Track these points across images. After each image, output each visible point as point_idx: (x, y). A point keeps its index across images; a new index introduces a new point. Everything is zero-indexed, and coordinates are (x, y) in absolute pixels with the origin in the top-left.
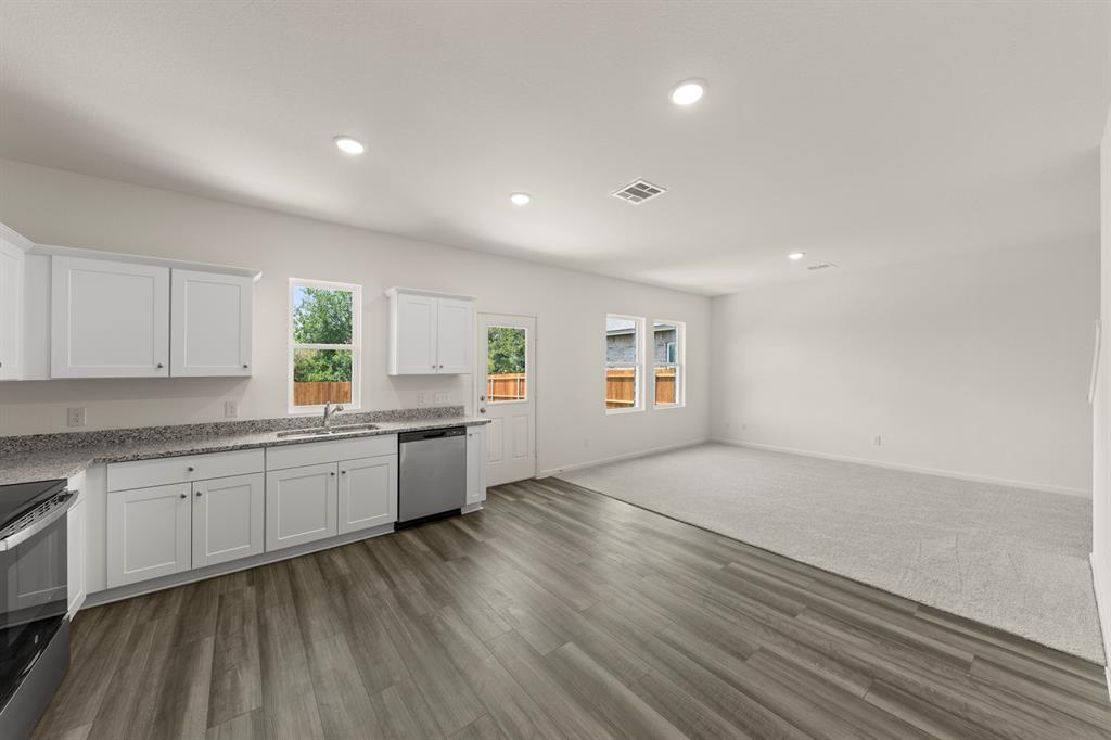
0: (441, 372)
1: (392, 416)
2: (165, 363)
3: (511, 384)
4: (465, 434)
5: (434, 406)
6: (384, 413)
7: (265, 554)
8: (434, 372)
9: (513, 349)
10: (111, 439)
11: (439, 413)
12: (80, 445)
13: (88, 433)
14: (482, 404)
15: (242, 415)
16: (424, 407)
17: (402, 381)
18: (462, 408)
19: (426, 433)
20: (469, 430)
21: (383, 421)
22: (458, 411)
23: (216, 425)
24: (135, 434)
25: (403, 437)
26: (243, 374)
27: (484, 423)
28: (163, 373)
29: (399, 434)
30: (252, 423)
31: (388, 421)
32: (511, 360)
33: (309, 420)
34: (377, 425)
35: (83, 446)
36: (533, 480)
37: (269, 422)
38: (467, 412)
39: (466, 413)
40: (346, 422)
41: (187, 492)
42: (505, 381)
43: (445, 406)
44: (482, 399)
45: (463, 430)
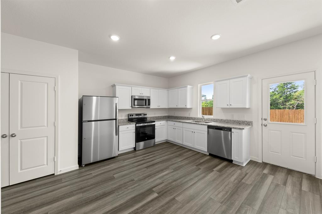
2: (177, 105)
4: (230, 131)
20: (233, 130)
23: (187, 117)
26: (185, 107)
28: (177, 107)
29: (208, 126)
30: (192, 118)
37: (194, 118)
43: (242, 120)
44: (265, 120)
45: (230, 129)
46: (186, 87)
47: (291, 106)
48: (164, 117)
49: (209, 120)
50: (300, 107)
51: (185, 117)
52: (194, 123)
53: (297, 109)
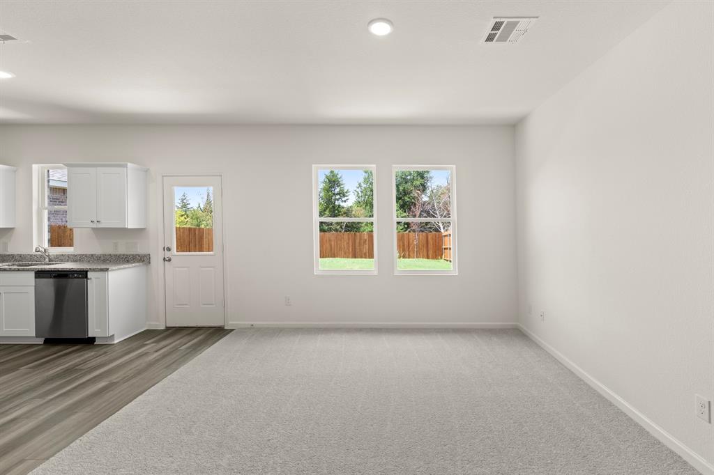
4: (85, 277)
6: (86, 256)
14: (168, 254)
16: (116, 253)
18: (147, 256)
20: (89, 274)
22: (142, 259)
27: (103, 270)
29: (35, 272)
43: (132, 253)
44: (169, 249)
45: (83, 274)
52: (14, 270)
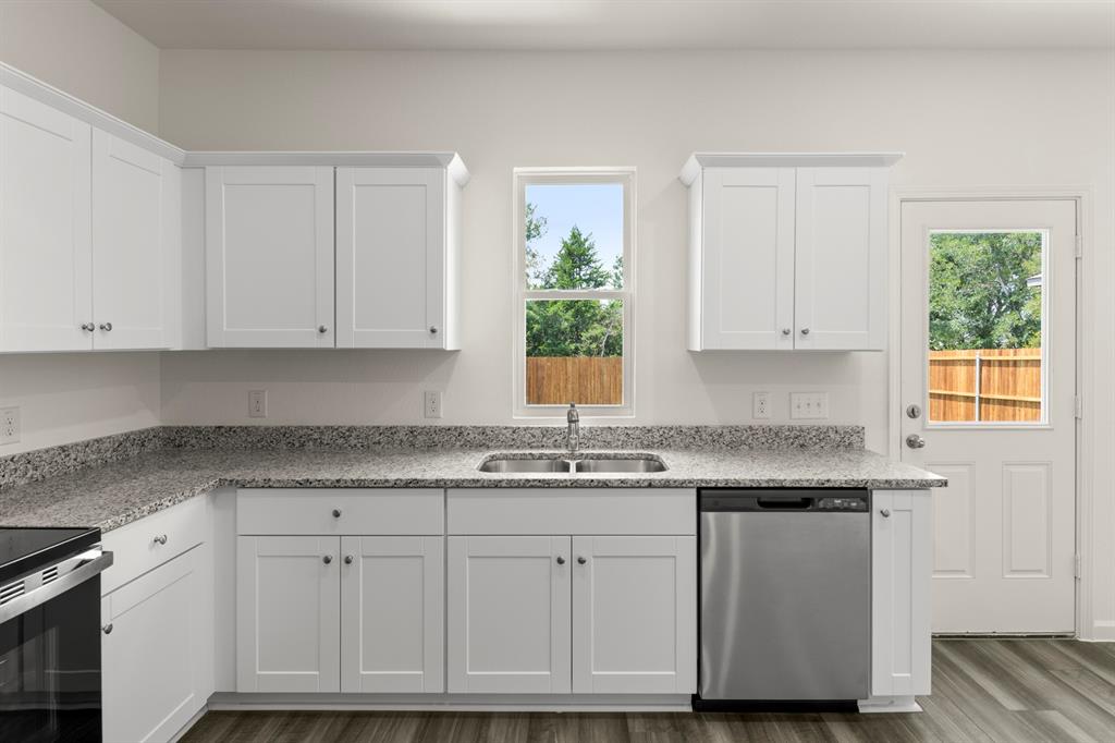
0: (803, 345)
1: (695, 439)
2: (329, 327)
3: (961, 372)
4: (868, 508)
5: (787, 422)
6: (680, 431)
7: (445, 694)
8: (786, 345)
9: (960, 304)
10: (290, 440)
11: (800, 441)
12: (259, 446)
13: (267, 429)
14: (912, 427)
15: (448, 416)
16: (765, 423)
17: (716, 363)
18: (859, 432)
19: (766, 496)
20: (879, 500)
21: (678, 448)
22: (846, 441)
23: (412, 431)
24: (316, 436)
25: (711, 498)
26: (427, 343)
27: (924, 486)
28: (326, 342)
29: (699, 490)
30: (460, 432)
31: (687, 447)
32: (954, 324)
33: (545, 432)
34: (665, 457)
35: (263, 446)
36: (1066, 641)
37: (483, 431)
38: (872, 441)
39: (869, 446)
40: (608, 445)
41: (332, 553)
42: (946, 363)
44: (913, 413)
46: (437, 163)
47: (594, 346)
48: (123, 443)
49: (609, 438)
50: (613, 347)
51: (393, 430)
53: (607, 354)
